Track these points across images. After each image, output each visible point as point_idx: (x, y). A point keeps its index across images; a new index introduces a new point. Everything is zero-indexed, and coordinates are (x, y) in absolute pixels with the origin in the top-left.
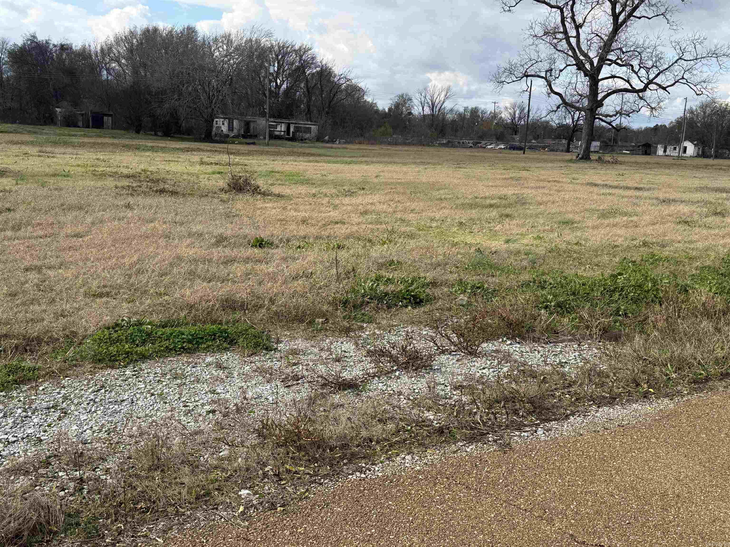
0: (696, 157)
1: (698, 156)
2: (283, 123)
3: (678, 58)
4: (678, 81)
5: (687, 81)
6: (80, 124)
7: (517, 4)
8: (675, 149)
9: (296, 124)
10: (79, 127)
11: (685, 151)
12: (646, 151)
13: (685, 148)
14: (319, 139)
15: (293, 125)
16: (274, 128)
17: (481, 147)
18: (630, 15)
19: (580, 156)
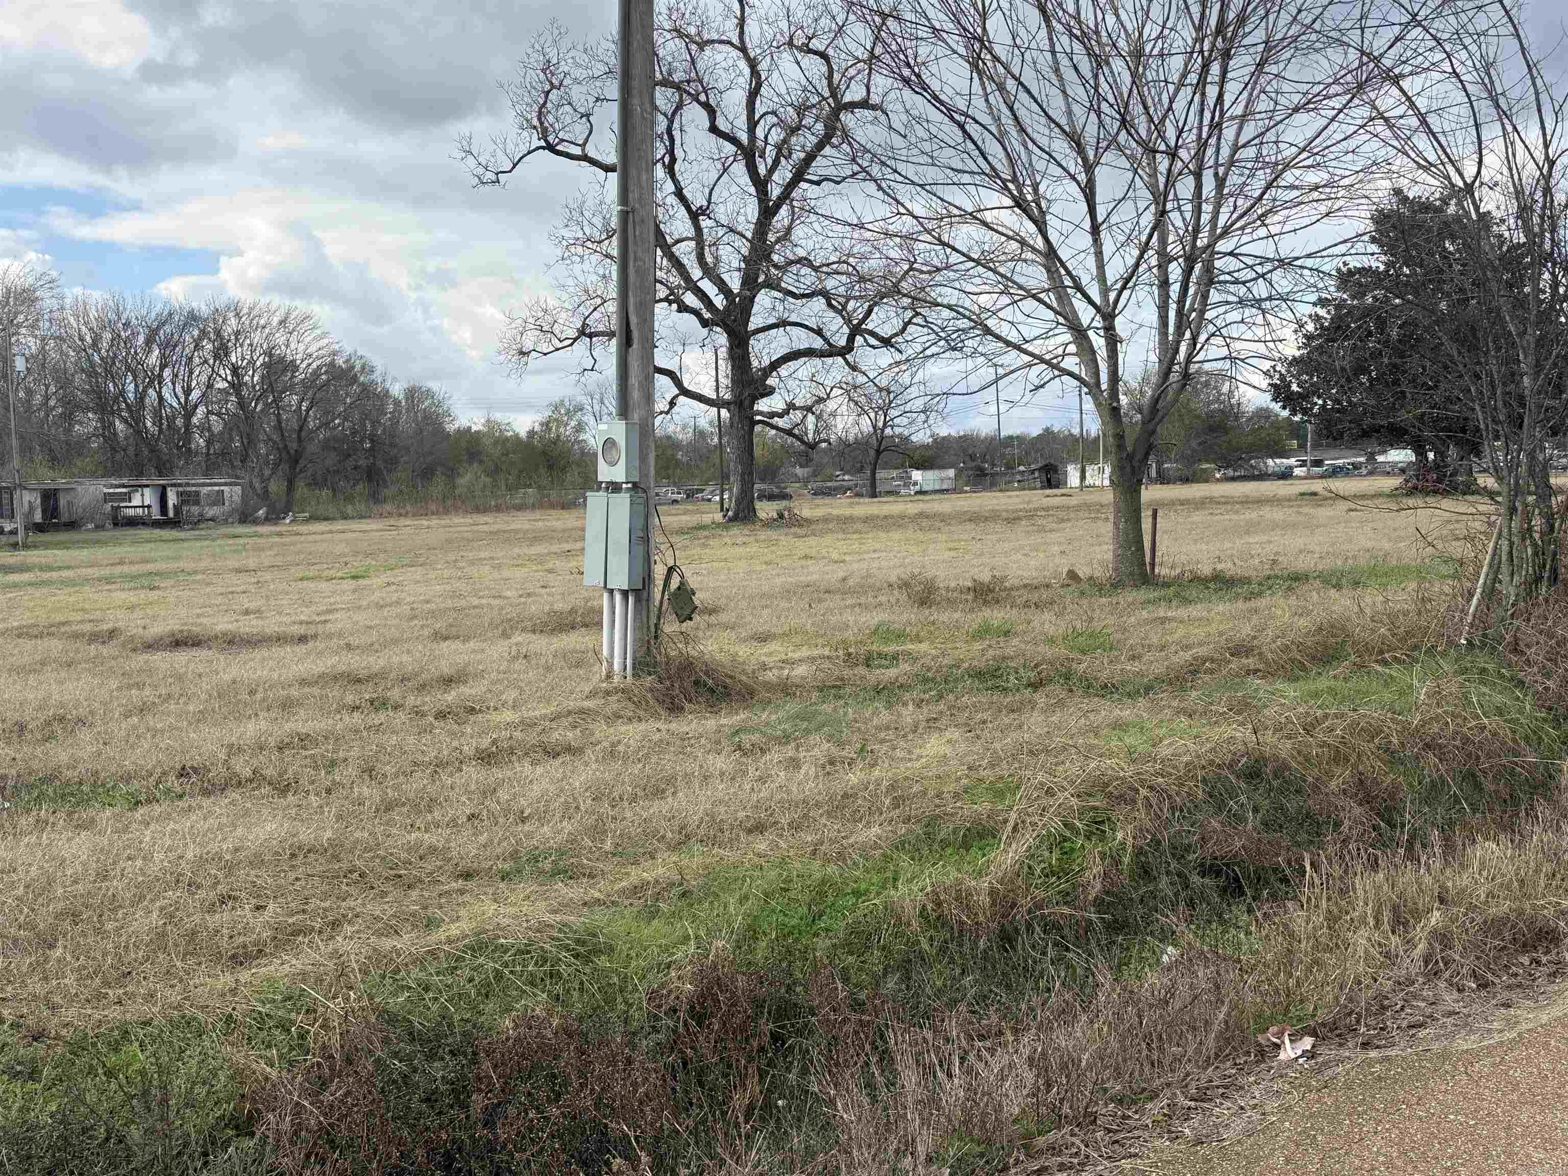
2: (147, 486)
5: (926, 321)
7: (515, 166)
9: (180, 485)
12: (1049, 480)
14: (245, 517)
15: (178, 489)
16: (123, 500)
18: (798, 177)
19: (730, 513)
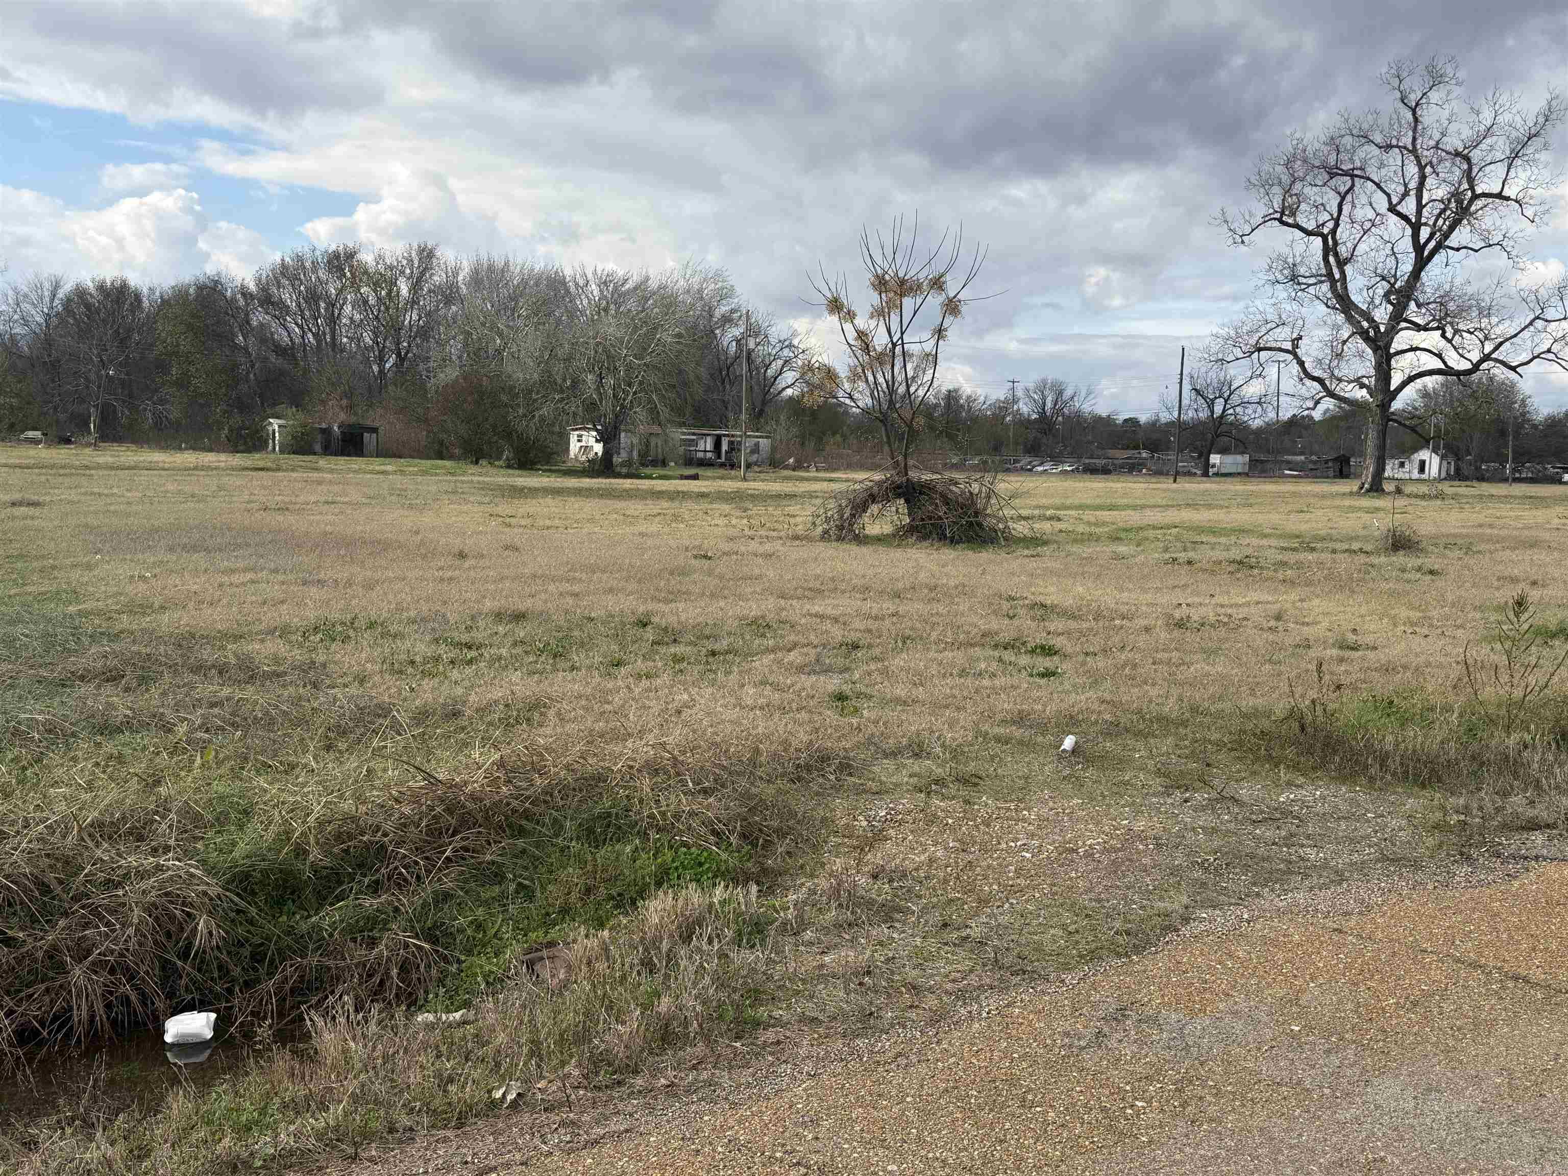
0: (1445, 479)
1: (1449, 477)
2: (709, 435)
3: (1532, 317)
4: (1538, 357)
5: (1556, 356)
6: (318, 447)
7: (1253, 230)
8: (1402, 465)
9: (730, 436)
10: (315, 454)
11: (1422, 469)
12: (1341, 471)
13: (1422, 464)
14: (779, 462)
15: (727, 439)
16: (693, 445)
17: (1022, 469)
18: (1442, 244)
